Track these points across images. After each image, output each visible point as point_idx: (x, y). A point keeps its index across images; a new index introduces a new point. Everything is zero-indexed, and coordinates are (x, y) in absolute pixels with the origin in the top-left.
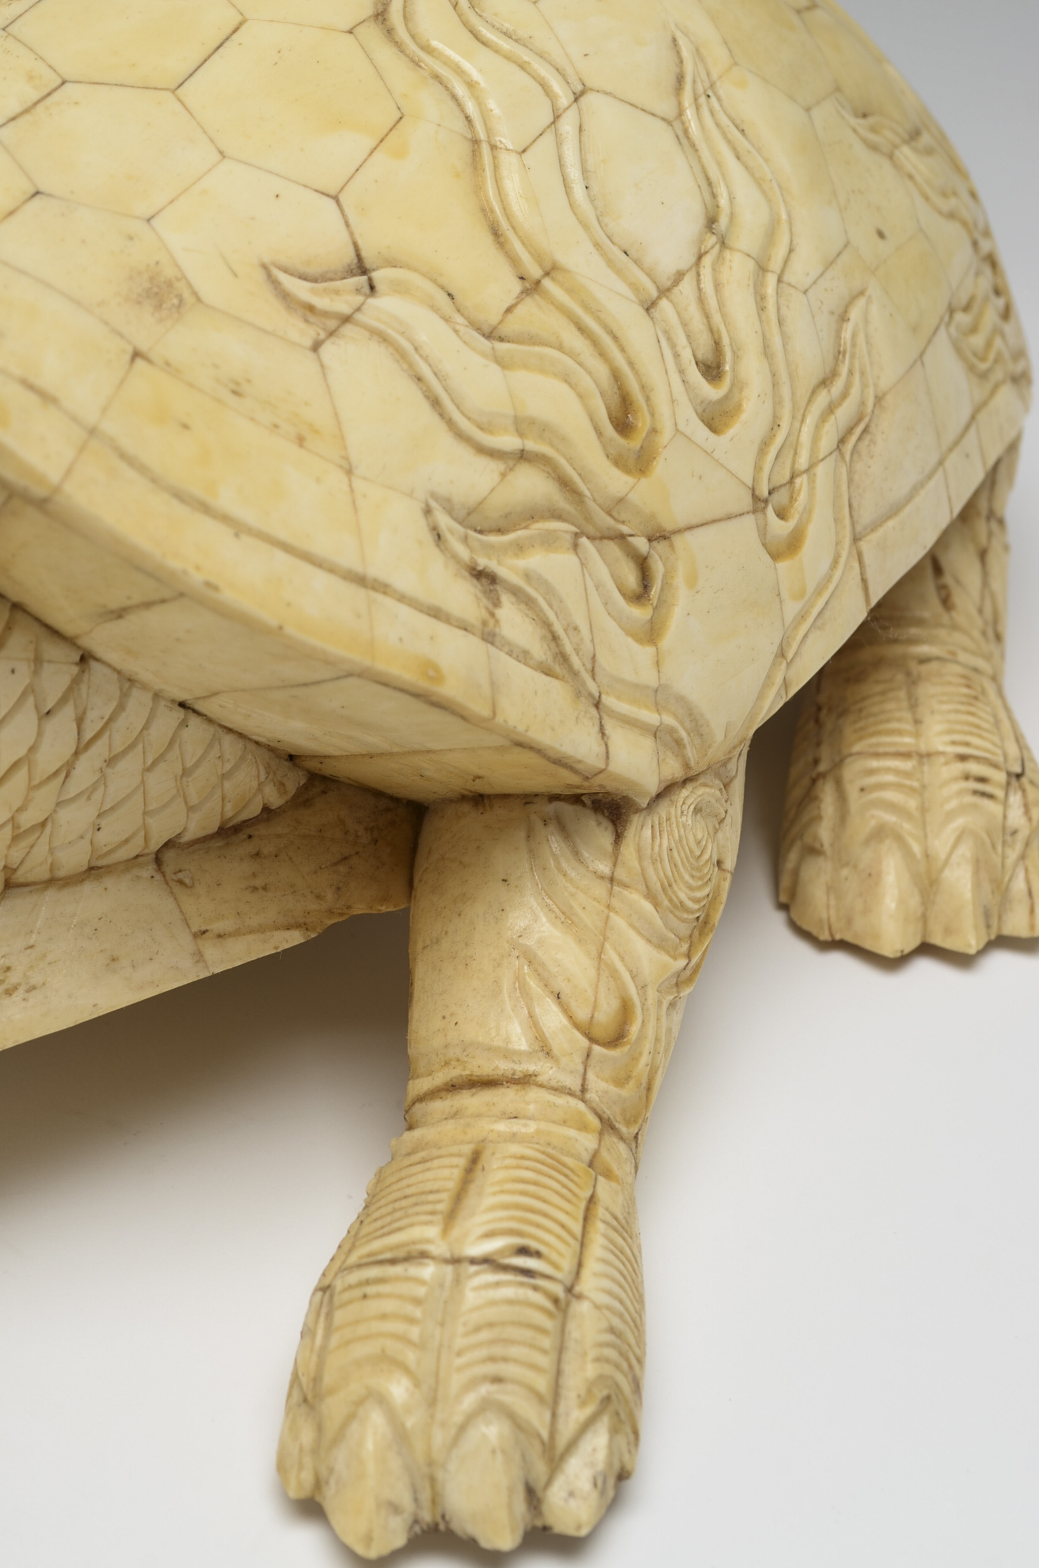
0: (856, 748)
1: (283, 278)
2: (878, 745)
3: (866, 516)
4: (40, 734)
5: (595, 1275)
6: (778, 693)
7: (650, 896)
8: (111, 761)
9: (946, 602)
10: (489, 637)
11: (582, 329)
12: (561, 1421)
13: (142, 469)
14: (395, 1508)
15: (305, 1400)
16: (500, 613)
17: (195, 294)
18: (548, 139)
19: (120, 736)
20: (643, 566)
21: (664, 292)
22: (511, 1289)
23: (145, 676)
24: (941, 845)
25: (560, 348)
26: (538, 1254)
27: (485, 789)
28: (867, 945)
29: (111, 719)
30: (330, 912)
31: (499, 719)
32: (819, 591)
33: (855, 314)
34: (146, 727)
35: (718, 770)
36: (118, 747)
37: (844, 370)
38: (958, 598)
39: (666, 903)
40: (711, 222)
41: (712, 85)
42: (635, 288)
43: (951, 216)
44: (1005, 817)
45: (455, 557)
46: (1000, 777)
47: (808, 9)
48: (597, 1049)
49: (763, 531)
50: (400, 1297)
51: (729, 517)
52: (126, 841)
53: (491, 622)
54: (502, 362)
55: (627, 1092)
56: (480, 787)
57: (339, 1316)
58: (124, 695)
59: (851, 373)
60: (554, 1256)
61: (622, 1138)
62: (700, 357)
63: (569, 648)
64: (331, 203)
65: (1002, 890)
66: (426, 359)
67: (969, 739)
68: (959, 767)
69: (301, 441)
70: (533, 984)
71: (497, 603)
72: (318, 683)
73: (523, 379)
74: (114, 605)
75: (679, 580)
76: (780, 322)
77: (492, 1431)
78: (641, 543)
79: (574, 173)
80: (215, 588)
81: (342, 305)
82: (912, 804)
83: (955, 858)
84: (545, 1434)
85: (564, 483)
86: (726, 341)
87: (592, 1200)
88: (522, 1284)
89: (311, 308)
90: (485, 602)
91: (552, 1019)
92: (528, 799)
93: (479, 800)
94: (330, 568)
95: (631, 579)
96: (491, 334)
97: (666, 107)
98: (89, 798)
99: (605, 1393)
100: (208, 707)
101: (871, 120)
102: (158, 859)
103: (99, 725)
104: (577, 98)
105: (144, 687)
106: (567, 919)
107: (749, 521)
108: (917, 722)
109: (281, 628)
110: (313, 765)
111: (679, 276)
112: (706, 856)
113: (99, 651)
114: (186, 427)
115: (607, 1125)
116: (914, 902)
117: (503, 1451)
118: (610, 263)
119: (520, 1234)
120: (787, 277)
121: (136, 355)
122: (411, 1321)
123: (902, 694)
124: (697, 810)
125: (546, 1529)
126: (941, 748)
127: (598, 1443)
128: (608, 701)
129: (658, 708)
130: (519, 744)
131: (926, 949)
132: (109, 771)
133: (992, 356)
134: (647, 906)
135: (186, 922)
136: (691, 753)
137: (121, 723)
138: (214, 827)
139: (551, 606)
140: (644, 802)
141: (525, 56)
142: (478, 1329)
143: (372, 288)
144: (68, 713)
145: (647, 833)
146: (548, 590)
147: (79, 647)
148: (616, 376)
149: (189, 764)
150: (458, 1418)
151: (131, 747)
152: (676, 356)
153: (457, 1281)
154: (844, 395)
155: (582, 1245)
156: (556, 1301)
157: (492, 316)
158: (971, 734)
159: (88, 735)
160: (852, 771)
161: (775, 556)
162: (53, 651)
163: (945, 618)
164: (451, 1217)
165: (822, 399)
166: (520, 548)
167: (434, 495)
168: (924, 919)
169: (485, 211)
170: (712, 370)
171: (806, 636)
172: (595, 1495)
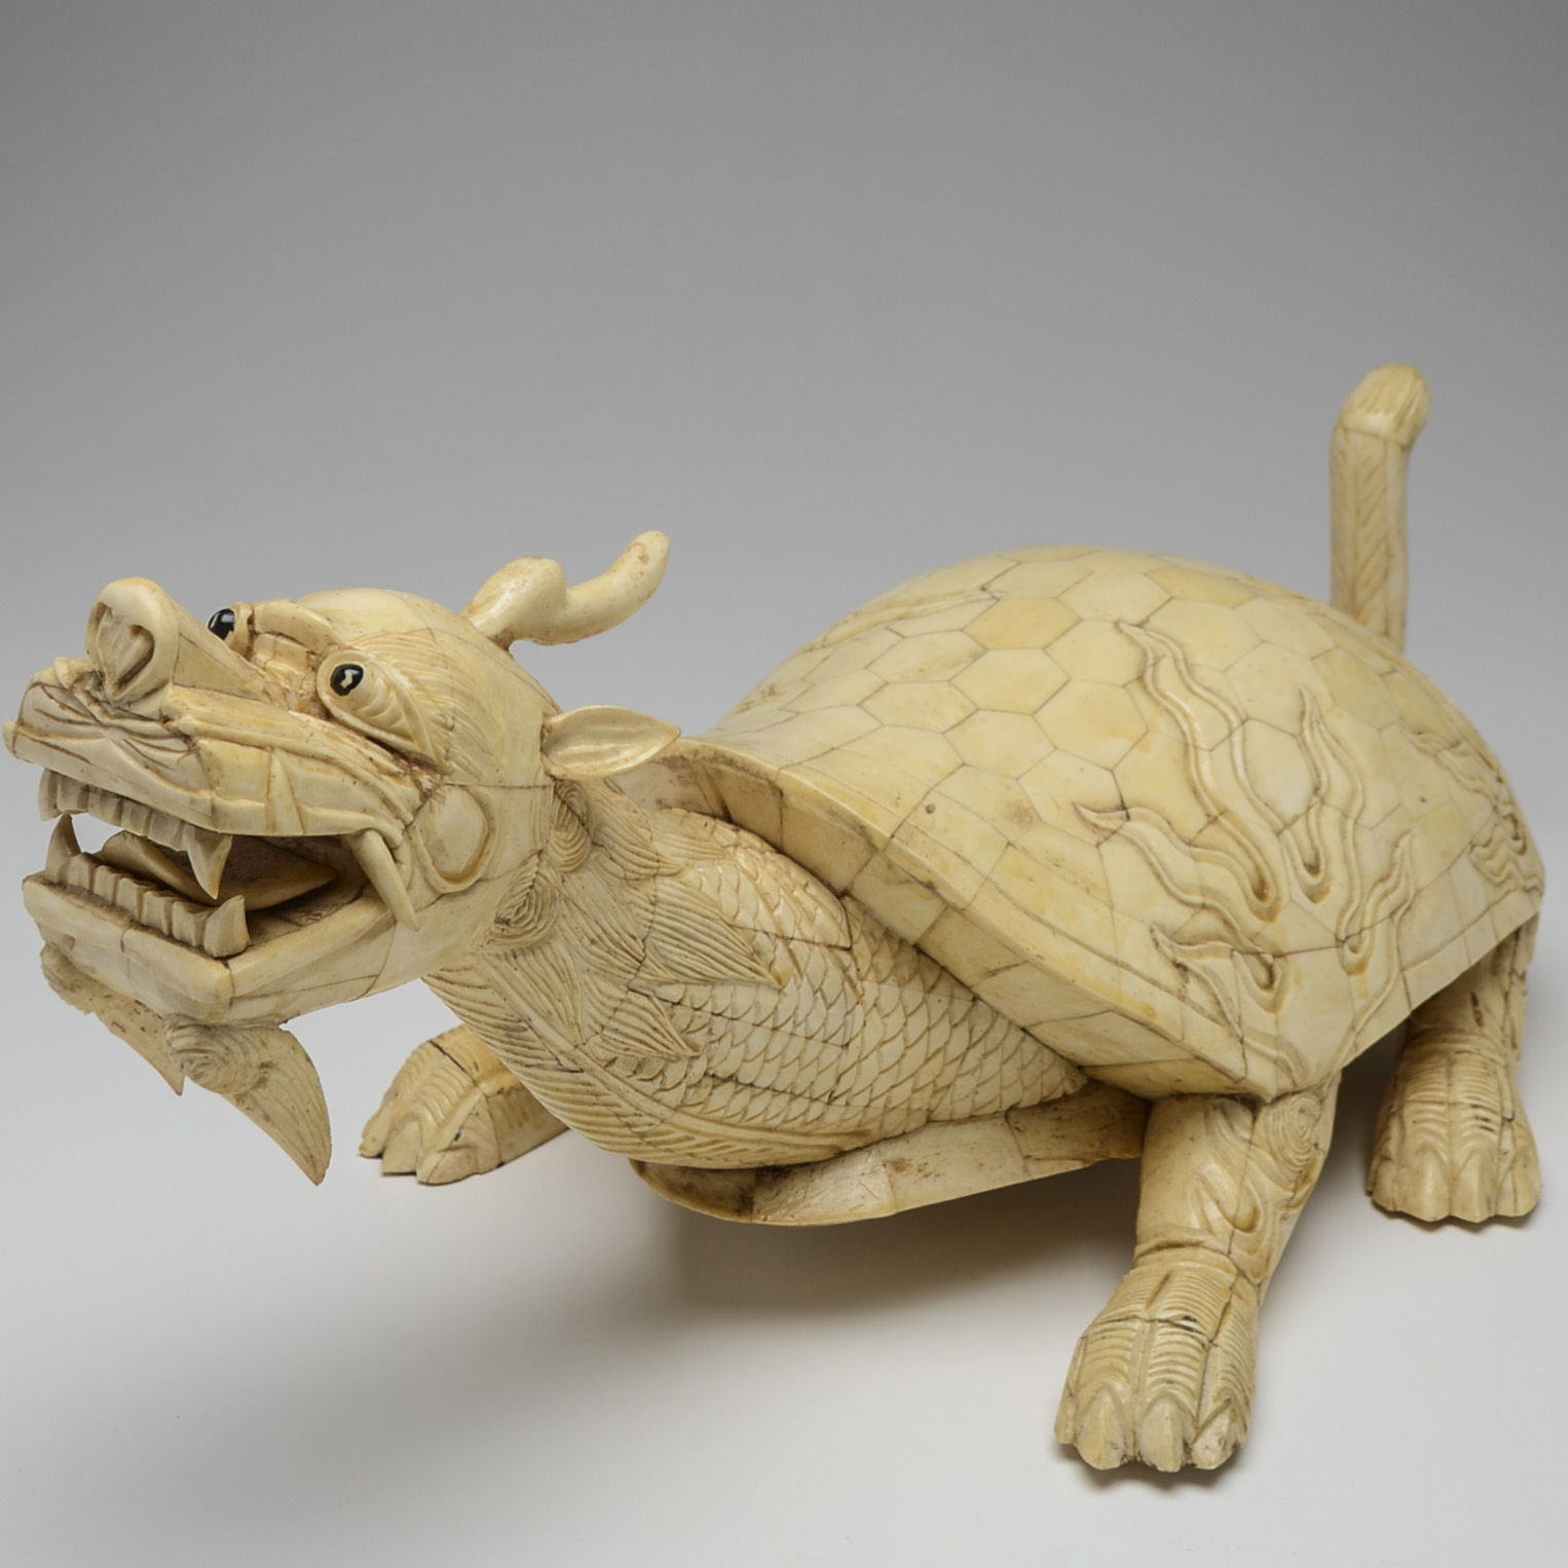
0: (1412, 1097)
1: (1083, 810)
2: (1425, 1096)
3: (1408, 957)
4: (951, 1036)
5: (1225, 1336)
6: (1350, 1051)
7: (1272, 1153)
8: (985, 1055)
9: (1479, 1021)
10: (1182, 998)
11: (1240, 843)
12: (1203, 1408)
13: (1010, 899)
14: (1115, 1447)
15: (1071, 1395)
16: (1188, 986)
17: (1039, 816)
18: (1226, 745)
19: (990, 1043)
20: (1270, 970)
21: (1287, 826)
22: (1179, 1336)
23: (1005, 1010)
24: (1460, 1155)
25: (1227, 852)
26: (1195, 1321)
27: (1184, 1090)
28: (1415, 1214)
29: (987, 1032)
30: (1098, 1154)
31: (1186, 1041)
32: (1377, 995)
33: (1404, 843)
34: (1004, 1039)
35: (1316, 1091)
36: (990, 1048)
37: (1395, 874)
38: (1486, 1019)
39: (1281, 1158)
40: (1316, 790)
41: (1321, 717)
42: (1271, 823)
43: (1477, 791)
44: (1500, 1144)
45: (1165, 956)
46: (1497, 1119)
47: (1389, 673)
48: (1237, 1231)
49: (1342, 958)
50: (1122, 1337)
51: (1321, 949)
52: (990, 1102)
53: (1183, 990)
54: (1195, 858)
55: (1254, 1258)
56: (1180, 1088)
57: (1090, 1348)
58: (994, 1021)
59: (1399, 876)
60: (1203, 1323)
61: (1250, 1282)
62: (1307, 861)
63: (1226, 1009)
64: (1109, 774)
65: (1498, 1188)
66: (1154, 854)
67: (1479, 1096)
68: (1472, 1112)
69: (1088, 891)
70: (1204, 1194)
71: (1187, 981)
72: (1092, 1015)
73: (1205, 867)
74: (992, 968)
75: (1291, 979)
76: (1355, 845)
77: (1165, 1409)
78: (1269, 958)
79: (1239, 762)
80: (1042, 958)
81: (1112, 825)
82: (1443, 1132)
83: (1469, 1165)
84: (1194, 1412)
85: (1226, 922)
86: (1321, 854)
87: (1228, 1304)
88: (1185, 1334)
89: (1096, 826)
90: (1180, 979)
91: (1214, 1213)
92: (1206, 1096)
93: (1180, 1096)
94: (1101, 955)
95: (1263, 976)
96: (1189, 844)
97: (1293, 728)
98: (973, 1075)
99: (1228, 1397)
100: (1037, 1031)
101: (1423, 736)
102: (1007, 1115)
103: (980, 1034)
104: (1243, 722)
105: (1004, 1017)
106: (1225, 1161)
107: (1333, 951)
108: (1450, 1085)
109: (1073, 981)
110: (1089, 1072)
111: (1296, 818)
112: (1306, 1137)
113: (983, 995)
114: (1031, 880)
115: (1241, 1274)
116: (1444, 1190)
117: (1172, 1419)
118: (1257, 809)
119: (1186, 1310)
120: (1361, 821)
121: (1009, 844)
122: (1127, 1349)
123: (1443, 1069)
124: (1302, 1111)
125: (1193, 1465)
126: (1461, 1100)
127: (1223, 1423)
128: (1247, 1039)
129: (1277, 1047)
130: (1199, 1058)
131: (1451, 1220)
132: (984, 1061)
133: (1504, 874)
134: (1270, 1158)
135: (1020, 1150)
136: (1296, 1076)
137: (991, 1035)
138: (1036, 1101)
139: (1216, 985)
140: (1269, 1100)
141: (1216, 700)
142: (1161, 1355)
143: (1128, 817)
144: (965, 1026)
145: (1271, 1118)
146: (1216, 977)
147: (972, 992)
148: (1258, 869)
149: (1025, 1062)
150: (1149, 1400)
151: (996, 1049)
152: (1292, 860)
153: (1152, 1331)
154: (1395, 888)
155: (1220, 1323)
156: (1203, 1345)
157: (1190, 834)
158: (1481, 1093)
159: (975, 1039)
160: (1409, 1112)
161: (1350, 973)
162: (960, 992)
163: (1477, 1030)
164: (1151, 1301)
165: (1380, 889)
166: (1200, 954)
167: (1155, 923)
168: (1450, 1201)
169: (1190, 780)
170: (1313, 869)
171: (1368, 1020)
172: (1219, 1448)
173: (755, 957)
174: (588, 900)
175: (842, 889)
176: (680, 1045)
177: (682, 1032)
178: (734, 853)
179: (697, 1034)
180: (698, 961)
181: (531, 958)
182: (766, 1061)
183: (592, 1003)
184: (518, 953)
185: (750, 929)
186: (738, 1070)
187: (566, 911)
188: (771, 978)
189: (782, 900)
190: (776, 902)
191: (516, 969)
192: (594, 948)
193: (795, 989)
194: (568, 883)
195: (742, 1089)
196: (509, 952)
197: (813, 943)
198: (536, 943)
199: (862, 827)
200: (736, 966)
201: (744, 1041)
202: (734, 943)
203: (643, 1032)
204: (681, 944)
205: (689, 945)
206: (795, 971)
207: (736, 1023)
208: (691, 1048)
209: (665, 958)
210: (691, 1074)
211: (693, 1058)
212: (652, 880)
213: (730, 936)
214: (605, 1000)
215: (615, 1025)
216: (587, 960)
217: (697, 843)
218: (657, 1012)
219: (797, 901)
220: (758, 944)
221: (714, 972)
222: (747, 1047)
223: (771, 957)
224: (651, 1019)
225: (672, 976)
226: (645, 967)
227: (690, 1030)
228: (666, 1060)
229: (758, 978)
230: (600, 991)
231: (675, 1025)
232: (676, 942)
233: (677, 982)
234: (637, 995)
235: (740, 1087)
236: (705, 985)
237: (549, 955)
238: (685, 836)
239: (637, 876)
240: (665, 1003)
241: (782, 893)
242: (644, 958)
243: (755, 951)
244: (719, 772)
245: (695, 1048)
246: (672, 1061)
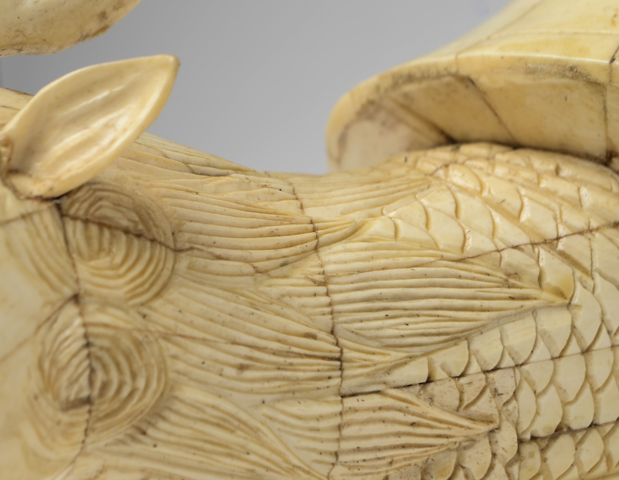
173: (512, 281)
174: (200, 321)
175: (604, 153)
176: (461, 426)
177: (458, 410)
178: (447, 175)
179: (480, 403)
180: (427, 321)
181: (162, 425)
182: (595, 392)
183: (297, 435)
184: (144, 426)
185: (490, 252)
186: (563, 417)
187: (174, 350)
188: (546, 296)
189: (526, 201)
190: (517, 204)
191: (155, 446)
192: (248, 374)
193: (589, 294)
194: (154, 316)
195: (584, 437)
196: (131, 431)
197: (590, 231)
198: (156, 405)
199: (571, 69)
200: (486, 304)
201: (552, 381)
202: (473, 279)
203: (399, 434)
204: (390, 313)
205: (405, 309)
206: (578, 274)
207: (526, 368)
208: (483, 421)
209: (376, 338)
210: (499, 452)
211: (492, 431)
212: (314, 255)
213: (463, 273)
214: (313, 424)
215: (353, 445)
216: (251, 392)
217: (382, 185)
218: (403, 405)
219: (550, 193)
220: (510, 265)
221: (457, 324)
222: (559, 388)
223: (536, 271)
224: (399, 416)
225: (396, 355)
226: (350, 361)
227: (466, 403)
228: (457, 450)
229: (528, 304)
230: (299, 418)
231: (443, 408)
232: (383, 314)
233: (412, 358)
234: (360, 398)
235: (580, 436)
236: (456, 344)
237: (184, 410)
238: (362, 184)
239: (281, 261)
240: (411, 389)
241: (523, 192)
242: (341, 352)
243: (509, 275)
244: (406, 96)
245: (487, 420)
246: (465, 448)
